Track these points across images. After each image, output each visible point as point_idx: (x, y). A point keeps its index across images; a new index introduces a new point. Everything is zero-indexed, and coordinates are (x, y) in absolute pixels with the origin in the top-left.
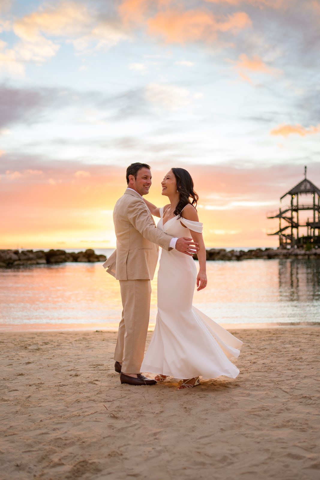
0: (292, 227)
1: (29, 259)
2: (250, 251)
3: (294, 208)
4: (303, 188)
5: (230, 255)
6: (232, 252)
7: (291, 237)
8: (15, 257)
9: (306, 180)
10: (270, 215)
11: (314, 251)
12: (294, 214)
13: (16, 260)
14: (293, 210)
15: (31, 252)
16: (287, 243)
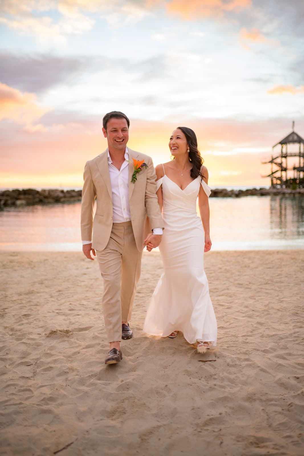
0: (282, 170)
1: (72, 197)
2: (247, 191)
3: (284, 156)
4: (291, 138)
5: (230, 193)
6: (232, 191)
7: (280, 179)
8: (61, 195)
9: (293, 133)
10: (264, 161)
11: (298, 190)
12: (284, 160)
13: (61, 198)
14: (282, 157)
15: (74, 191)
16: (277, 184)
